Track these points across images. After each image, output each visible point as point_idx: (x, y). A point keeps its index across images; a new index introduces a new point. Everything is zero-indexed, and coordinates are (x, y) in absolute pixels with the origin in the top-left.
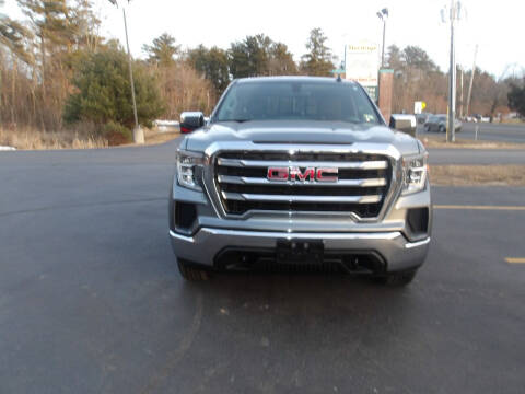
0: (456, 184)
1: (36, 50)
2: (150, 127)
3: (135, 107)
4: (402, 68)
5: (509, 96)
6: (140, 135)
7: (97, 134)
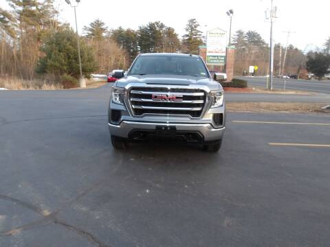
0: (262, 112)
1: (16, 29)
2: (89, 78)
3: (80, 65)
4: (245, 44)
5: (307, 63)
6: (83, 83)
7: (57, 81)
